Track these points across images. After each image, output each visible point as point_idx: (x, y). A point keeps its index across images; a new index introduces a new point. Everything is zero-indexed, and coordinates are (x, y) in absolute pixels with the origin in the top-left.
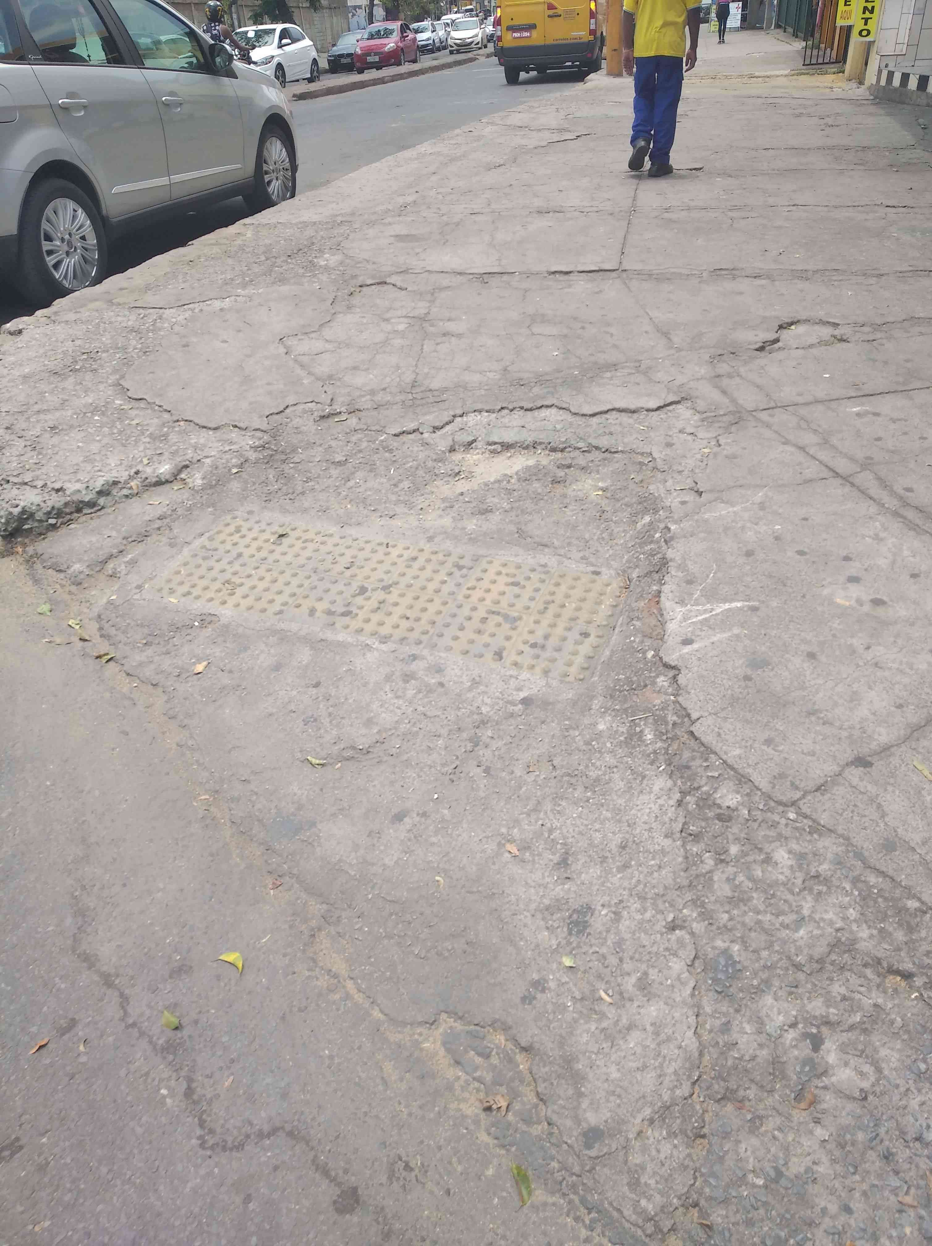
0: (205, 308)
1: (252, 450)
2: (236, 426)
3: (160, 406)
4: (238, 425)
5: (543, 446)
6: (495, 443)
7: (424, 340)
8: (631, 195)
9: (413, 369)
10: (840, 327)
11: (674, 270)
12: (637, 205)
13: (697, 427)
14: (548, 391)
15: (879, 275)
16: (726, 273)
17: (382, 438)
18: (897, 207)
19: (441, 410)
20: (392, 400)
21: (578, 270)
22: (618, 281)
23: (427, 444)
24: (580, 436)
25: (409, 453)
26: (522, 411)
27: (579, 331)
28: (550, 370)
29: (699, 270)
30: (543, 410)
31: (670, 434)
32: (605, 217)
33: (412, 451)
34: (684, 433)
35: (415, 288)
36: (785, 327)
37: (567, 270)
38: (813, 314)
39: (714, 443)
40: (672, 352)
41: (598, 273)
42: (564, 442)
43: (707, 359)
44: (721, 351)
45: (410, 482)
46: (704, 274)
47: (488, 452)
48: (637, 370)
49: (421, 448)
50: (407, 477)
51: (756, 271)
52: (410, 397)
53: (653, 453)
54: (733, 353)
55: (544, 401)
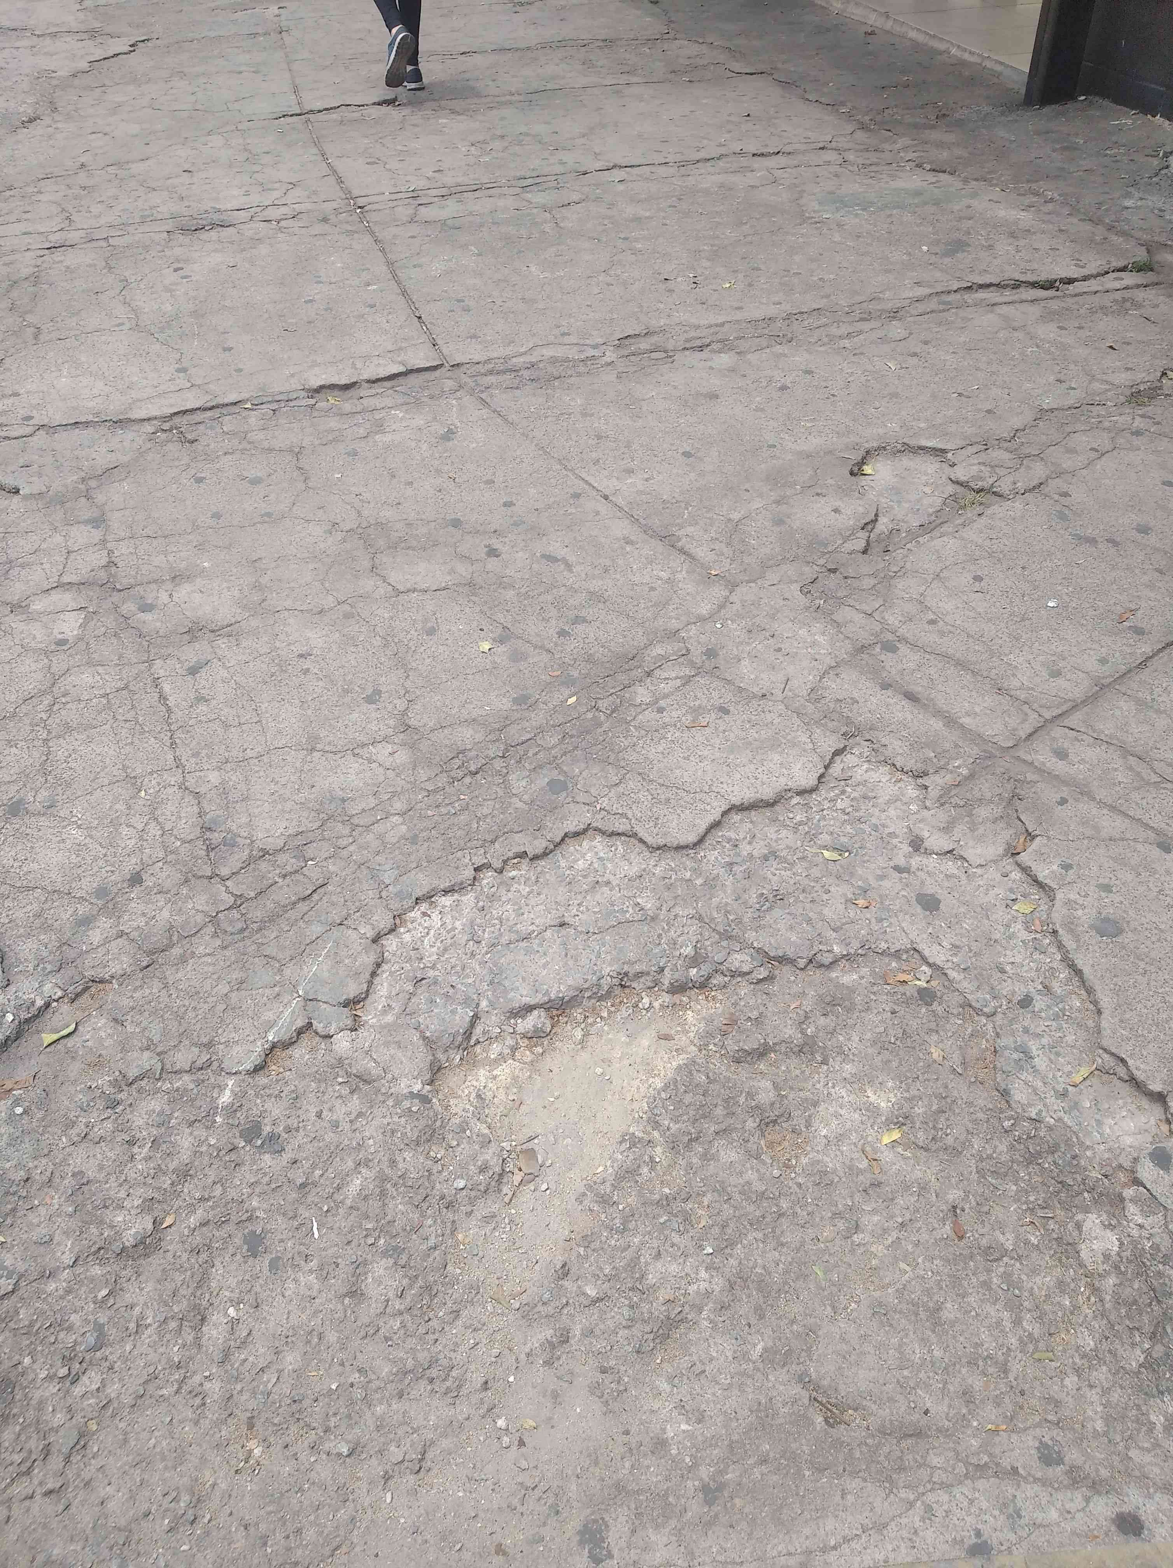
5: (647, 981)
7: (150, 662)
8: (326, 170)
9: (173, 778)
10: (950, 455)
11: (548, 352)
12: (356, 193)
13: (947, 829)
14: (551, 783)
15: (895, 314)
16: (644, 345)
17: (226, 1098)
18: (770, 154)
19: (333, 925)
20: (179, 919)
21: (365, 376)
22: (467, 399)
23: (364, 1079)
24: (720, 928)
25: (329, 1137)
26: (525, 863)
27: (492, 564)
28: (505, 704)
29: (595, 347)
30: (571, 847)
31: (901, 861)
32: (318, 228)
33: (336, 1125)
34: (928, 853)
35: (38, 486)
36: (856, 472)
37: (343, 381)
38: (881, 431)
39: (1016, 875)
40: (718, 592)
41: (414, 380)
42: (695, 960)
43: (803, 600)
44: (806, 569)
45: (391, 1261)
46: (610, 356)
47: (524, 1043)
48: (692, 664)
49: (355, 1103)
50: (371, 1241)
51: (693, 334)
52: (225, 896)
53: (920, 947)
54: (833, 571)
55: (564, 818)
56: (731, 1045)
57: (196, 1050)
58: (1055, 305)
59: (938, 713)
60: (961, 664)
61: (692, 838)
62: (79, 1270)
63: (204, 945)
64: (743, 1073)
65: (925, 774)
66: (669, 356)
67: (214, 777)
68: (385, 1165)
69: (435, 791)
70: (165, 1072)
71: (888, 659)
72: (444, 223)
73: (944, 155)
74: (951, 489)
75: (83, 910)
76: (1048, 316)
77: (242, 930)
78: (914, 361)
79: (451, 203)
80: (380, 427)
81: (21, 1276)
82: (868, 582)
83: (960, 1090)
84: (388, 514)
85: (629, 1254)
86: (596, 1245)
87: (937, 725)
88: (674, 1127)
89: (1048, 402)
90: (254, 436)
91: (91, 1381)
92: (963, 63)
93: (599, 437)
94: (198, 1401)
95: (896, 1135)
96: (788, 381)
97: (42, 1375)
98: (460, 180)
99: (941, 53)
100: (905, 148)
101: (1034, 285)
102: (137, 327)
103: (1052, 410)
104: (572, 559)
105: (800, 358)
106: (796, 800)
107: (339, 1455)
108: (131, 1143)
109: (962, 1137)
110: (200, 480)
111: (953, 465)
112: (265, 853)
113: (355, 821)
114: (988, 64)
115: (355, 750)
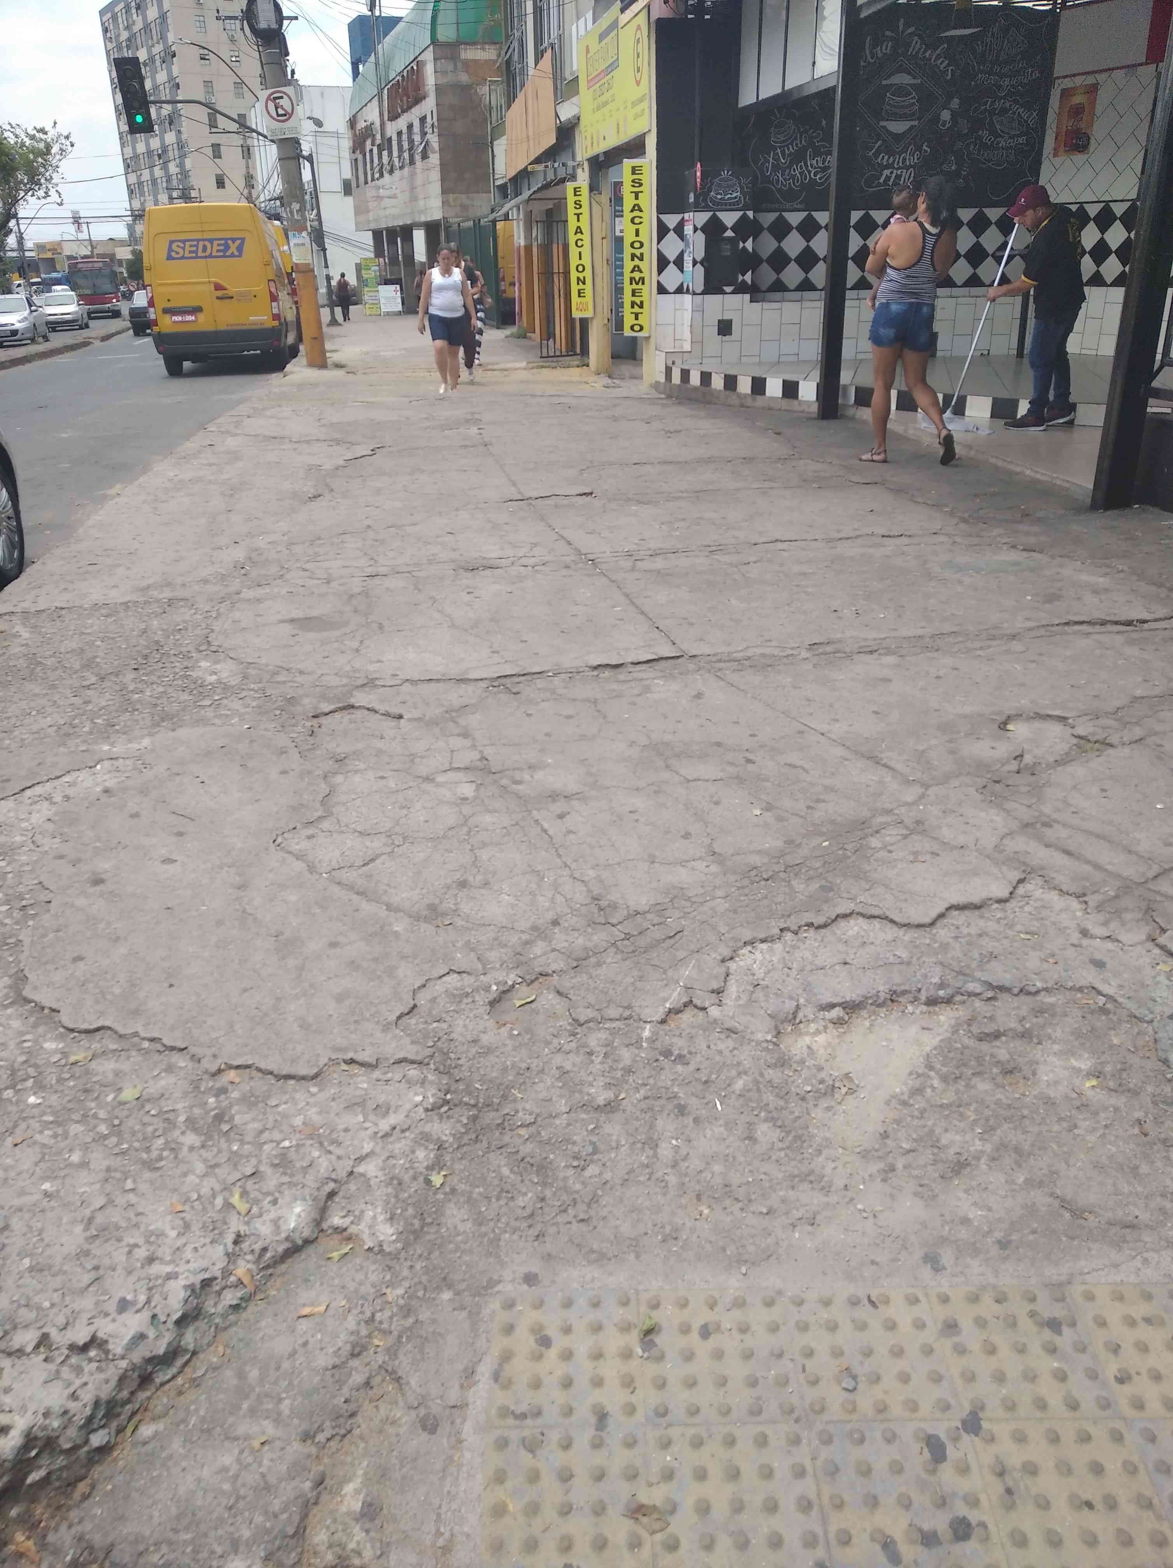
0: (71, 792)
1: (434, 1115)
2: (352, 1061)
3: (152, 1040)
4: (360, 1057)
5: (910, 997)
6: (833, 1006)
7: (530, 812)
8: (556, 537)
9: (566, 872)
10: (1070, 721)
11: (759, 651)
12: (584, 551)
13: (1105, 924)
14: (821, 887)
15: (1014, 637)
16: (829, 649)
17: (646, 1033)
18: (894, 536)
19: (693, 952)
20: (590, 944)
21: (630, 660)
22: (707, 675)
23: (732, 1031)
24: (956, 969)
25: (718, 1058)
26: (812, 930)
27: (750, 767)
28: (779, 844)
29: (792, 649)
30: (842, 923)
31: (1076, 942)
32: (565, 572)
33: (720, 1052)
34: (1093, 937)
35: (416, 714)
36: (1003, 726)
37: (614, 663)
38: (1017, 704)
39: (1157, 951)
40: (918, 790)
41: (663, 664)
42: (942, 986)
43: (979, 797)
44: (978, 780)
45: (771, 1124)
46: (804, 654)
47: (831, 1025)
48: (907, 828)
49: (730, 1043)
50: (756, 1113)
51: (863, 644)
52: (617, 933)
53: (1096, 986)
54: (998, 782)
55: (834, 906)
56: (975, 1029)
57: (621, 1010)
58: (1135, 635)
59: (1088, 862)
60: (1098, 836)
61: (928, 920)
62: (572, 1115)
63: (610, 957)
64: (985, 1047)
65: (1084, 895)
66: (849, 656)
67: (592, 873)
68: (757, 1075)
69: (743, 887)
70: (604, 1019)
71: (1048, 832)
72: (659, 572)
73: (1032, 540)
74: (1075, 741)
75: (525, 937)
76: (1131, 642)
77: (634, 952)
78: (1033, 665)
79: (659, 559)
80: (647, 689)
81: (538, 1115)
82: (1024, 789)
83: (1134, 1060)
84: (668, 738)
85: (926, 1130)
86: (904, 1124)
87: (1088, 868)
88: (944, 1069)
89: (1139, 693)
90: (560, 691)
91: (592, 1170)
92: (1038, 481)
93: (809, 700)
94: (663, 1184)
95: (1094, 1082)
96: (941, 674)
97: (563, 1164)
98: (661, 546)
99: (1017, 474)
100: (1000, 535)
101: (1116, 623)
102: (453, 626)
103: (1143, 698)
104: (806, 766)
105: (948, 661)
106: (996, 906)
107: (761, 1213)
108: (590, 1054)
109: (1140, 1084)
110: (529, 715)
111: (1073, 727)
112: (638, 913)
113: (694, 900)
114: (1058, 482)
115: (683, 863)
